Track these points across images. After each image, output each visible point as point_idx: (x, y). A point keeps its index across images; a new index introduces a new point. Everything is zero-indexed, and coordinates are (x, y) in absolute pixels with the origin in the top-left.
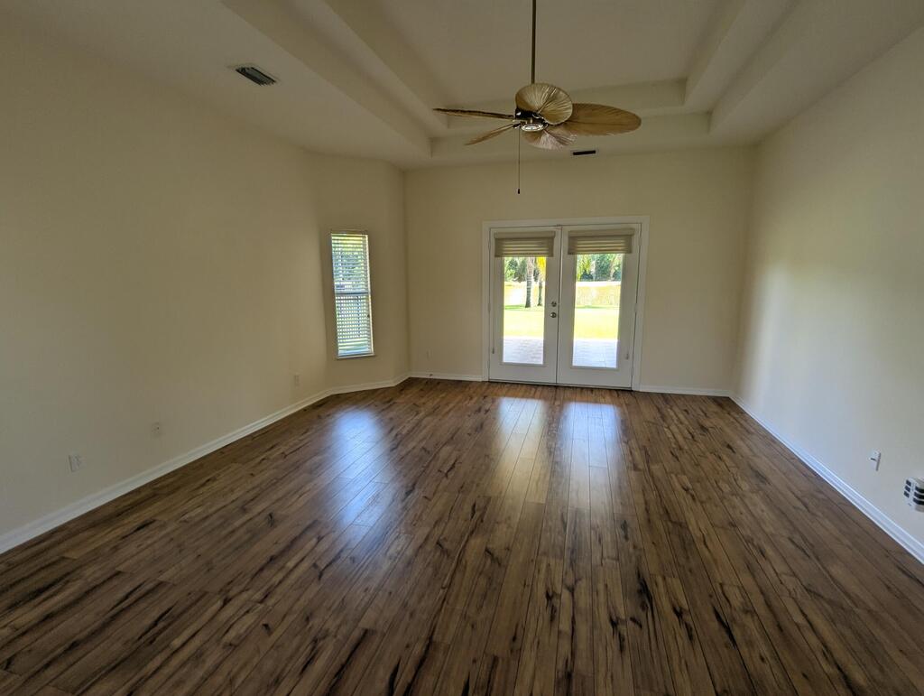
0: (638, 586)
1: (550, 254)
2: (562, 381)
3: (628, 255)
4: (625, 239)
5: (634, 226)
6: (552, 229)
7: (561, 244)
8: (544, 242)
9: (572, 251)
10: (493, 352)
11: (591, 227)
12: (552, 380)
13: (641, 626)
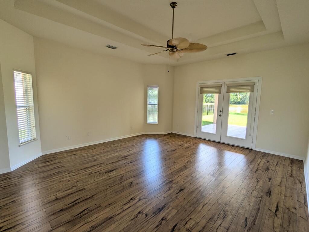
0: (160, 207)
1: (220, 93)
2: (223, 141)
3: (252, 93)
4: (251, 87)
5: (255, 81)
6: (221, 83)
7: (224, 89)
8: (218, 88)
9: (228, 92)
10: (198, 127)
11: (236, 82)
12: (218, 140)
13: (146, 217)
